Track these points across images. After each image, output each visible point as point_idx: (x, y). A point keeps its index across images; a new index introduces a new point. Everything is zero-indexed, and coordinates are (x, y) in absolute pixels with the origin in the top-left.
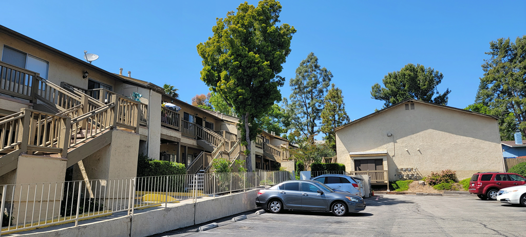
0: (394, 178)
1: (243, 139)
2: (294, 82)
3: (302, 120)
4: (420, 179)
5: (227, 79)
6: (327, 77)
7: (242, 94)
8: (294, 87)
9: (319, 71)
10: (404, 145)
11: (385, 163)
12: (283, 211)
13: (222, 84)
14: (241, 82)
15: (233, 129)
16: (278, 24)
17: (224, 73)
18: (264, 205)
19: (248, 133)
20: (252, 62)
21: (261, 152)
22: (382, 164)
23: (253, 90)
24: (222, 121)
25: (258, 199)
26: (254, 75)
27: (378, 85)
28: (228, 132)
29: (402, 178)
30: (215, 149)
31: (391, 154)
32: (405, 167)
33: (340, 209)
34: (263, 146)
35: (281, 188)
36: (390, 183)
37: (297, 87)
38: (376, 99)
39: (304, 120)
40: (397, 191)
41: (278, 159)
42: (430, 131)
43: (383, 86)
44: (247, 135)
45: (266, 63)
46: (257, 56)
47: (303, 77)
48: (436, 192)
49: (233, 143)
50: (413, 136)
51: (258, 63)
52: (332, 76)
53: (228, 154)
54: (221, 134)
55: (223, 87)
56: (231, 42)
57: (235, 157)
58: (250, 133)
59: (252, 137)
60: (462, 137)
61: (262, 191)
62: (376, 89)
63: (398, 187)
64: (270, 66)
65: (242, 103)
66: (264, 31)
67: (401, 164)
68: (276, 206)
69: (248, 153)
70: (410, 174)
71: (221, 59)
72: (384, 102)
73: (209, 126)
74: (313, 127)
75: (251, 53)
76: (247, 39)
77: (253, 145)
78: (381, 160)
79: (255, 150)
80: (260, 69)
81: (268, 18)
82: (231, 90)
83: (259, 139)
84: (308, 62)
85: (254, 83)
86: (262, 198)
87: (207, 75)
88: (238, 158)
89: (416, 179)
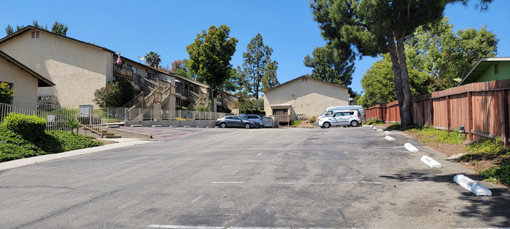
0: (293, 119)
1: (210, 97)
2: (245, 56)
3: (250, 82)
4: (307, 119)
5: (203, 68)
6: (269, 52)
7: (210, 76)
8: (245, 59)
9: (263, 48)
10: (300, 101)
11: (289, 111)
12: (226, 127)
13: (200, 71)
14: (209, 70)
15: (205, 91)
16: (228, 39)
17: (201, 66)
18: (219, 125)
19: (212, 94)
20: (215, 61)
21: (220, 103)
22: (287, 112)
23: (215, 74)
24: (199, 86)
25: (216, 122)
26: (216, 67)
27: (308, 56)
28: (202, 93)
29: (297, 120)
30: (196, 102)
31: (293, 106)
32: (299, 113)
33: (248, 126)
34: (222, 100)
35: (226, 118)
36: (291, 122)
37: (247, 58)
38: (307, 66)
39: (252, 82)
40: (293, 126)
41: (230, 107)
42: (314, 93)
43: (312, 57)
44: (212, 95)
45: (221, 61)
46: (217, 57)
47: (252, 51)
48: (312, 126)
49: (205, 99)
50: (305, 96)
51: (218, 61)
52: (272, 51)
53: (203, 104)
54: (198, 93)
55: (201, 73)
56: (205, 51)
57: (206, 106)
58: (213, 95)
59: (215, 96)
60: (330, 98)
61: (218, 120)
62: (307, 59)
63: (294, 124)
64: (224, 63)
65: (210, 80)
66: (221, 44)
67: (298, 112)
68: (223, 125)
69: (213, 104)
70: (302, 117)
71: (200, 59)
72: (313, 69)
73: (191, 89)
74: (258, 88)
75: (214, 56)
76: (213, 49)
77: (215, 100)
78: (287, 109)
79: (217, 102)
80: (219, 64)
81: (223, 37)
82: (204, 74)
83: (219, 96)
84: (256, 40)
85: (216, 71)
86: (218, 122)
87: (193, 65)
88: (208, 106)
89: (305, 120)
